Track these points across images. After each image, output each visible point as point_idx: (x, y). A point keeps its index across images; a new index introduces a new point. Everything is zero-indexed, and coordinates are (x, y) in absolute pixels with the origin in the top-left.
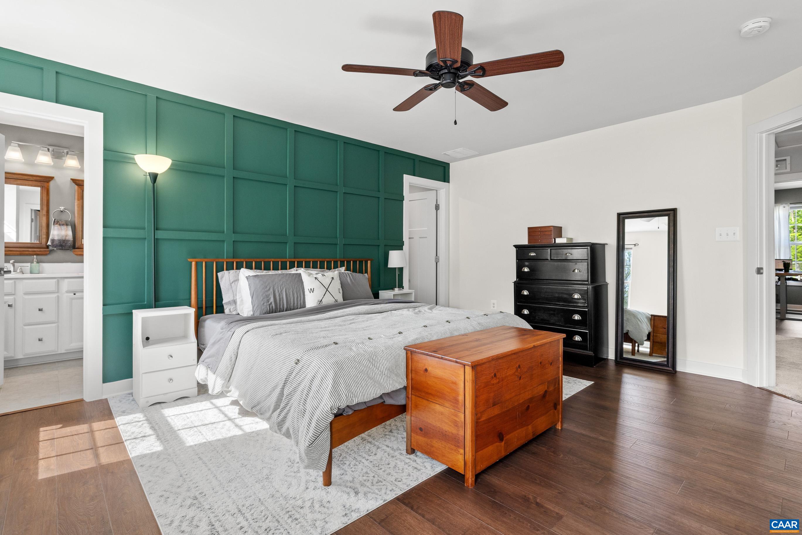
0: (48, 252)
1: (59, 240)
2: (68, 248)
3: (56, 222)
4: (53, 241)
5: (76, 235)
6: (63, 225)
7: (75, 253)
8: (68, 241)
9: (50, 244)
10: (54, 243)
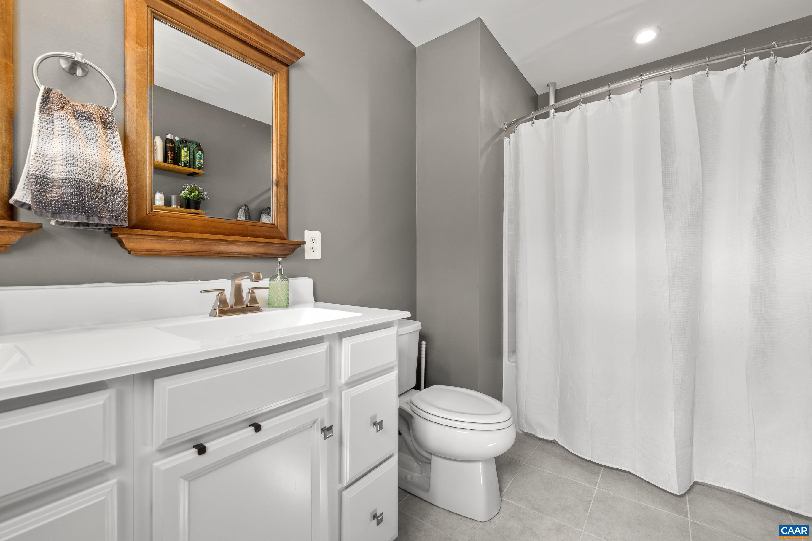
1: (76, 183)
4: (43, 182)
7: (132, 245)
9: (27, 201)
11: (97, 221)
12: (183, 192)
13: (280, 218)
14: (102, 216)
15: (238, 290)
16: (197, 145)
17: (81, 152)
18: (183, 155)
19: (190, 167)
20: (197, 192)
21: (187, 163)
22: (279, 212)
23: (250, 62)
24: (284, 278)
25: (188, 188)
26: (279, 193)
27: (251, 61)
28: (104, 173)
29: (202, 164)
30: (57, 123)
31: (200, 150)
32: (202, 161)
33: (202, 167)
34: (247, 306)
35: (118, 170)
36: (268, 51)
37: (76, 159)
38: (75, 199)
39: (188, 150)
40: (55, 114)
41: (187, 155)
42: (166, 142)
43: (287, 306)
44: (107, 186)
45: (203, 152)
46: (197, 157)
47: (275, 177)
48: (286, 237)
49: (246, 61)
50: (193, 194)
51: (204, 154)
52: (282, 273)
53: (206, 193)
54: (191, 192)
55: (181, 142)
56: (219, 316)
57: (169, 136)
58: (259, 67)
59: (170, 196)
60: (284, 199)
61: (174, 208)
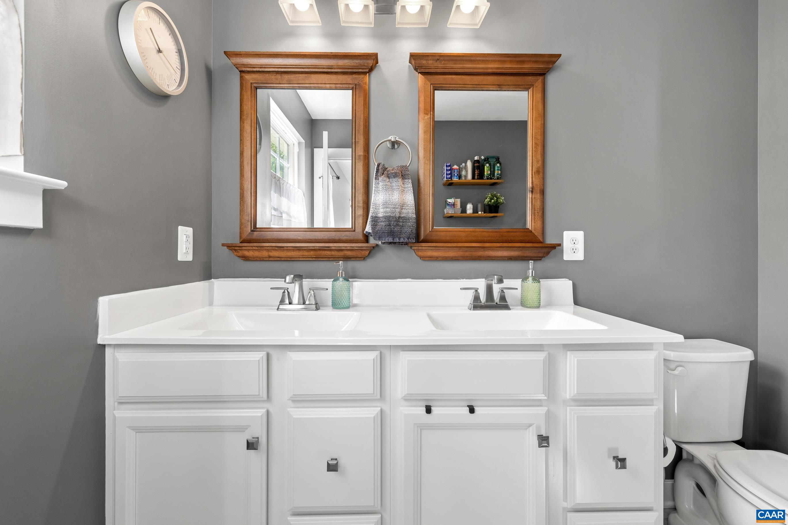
0: (367, 252)
1: (388, 218)
2: (406, 240)
3: (382, 170)
4: (375, 220)
5: (422, 208)
6: (395, 175)
7: (420, 253)
8: (409, 219)
9: (370, 231)
10: (378, 228)
11: (398, 241)
12: (486, 200)
13: (534, 222)
14: (401, 237)
15: (489, 289)
16: (496, 160)
17: (390, 198)
18: (486, 170)
19: (491, 179)
20: (496, 199)
21: (488, 176)
22: (534, 217)
23: (505, 89)
24: (536, 280)
25: (489, 197)
26: (534, 199)
27: (506, 87)
28: (402, 209)
29: (500, 174)
30: (381, 184)
31: (499, 162)
32: (500, 172)
33: (500, 176)
34: (497, 303)
35: (410, 205)
36: (522, 70)
37: (388, 203)
38: (387, 228)
39: (489, 165)
40: (380, 179)
41: (489, 170)
42: (474, 162)
43: (538, 307)
44: (403, 217)
45: (500, 164)
46: (496, 170)
47: (529, 185)
48: (541, 240)
49: (503, 89)
50: (493, 201)
51: (502, 165)
52: (534, 275)
53: (503, 198)
54: (491, 199)
55: (485, 160)
56: (473, 310)
57: (476, 158)
58: (514, 89)
59: (477, 205)
60: (539, 204)
61: (480, 214)
